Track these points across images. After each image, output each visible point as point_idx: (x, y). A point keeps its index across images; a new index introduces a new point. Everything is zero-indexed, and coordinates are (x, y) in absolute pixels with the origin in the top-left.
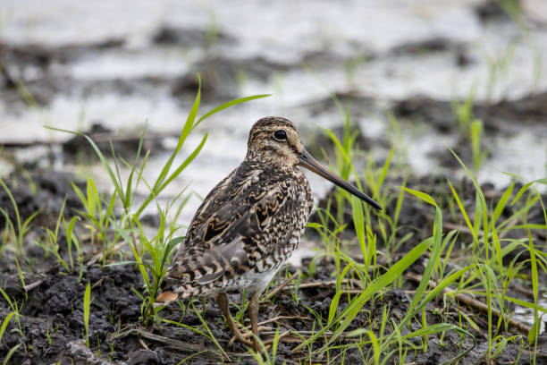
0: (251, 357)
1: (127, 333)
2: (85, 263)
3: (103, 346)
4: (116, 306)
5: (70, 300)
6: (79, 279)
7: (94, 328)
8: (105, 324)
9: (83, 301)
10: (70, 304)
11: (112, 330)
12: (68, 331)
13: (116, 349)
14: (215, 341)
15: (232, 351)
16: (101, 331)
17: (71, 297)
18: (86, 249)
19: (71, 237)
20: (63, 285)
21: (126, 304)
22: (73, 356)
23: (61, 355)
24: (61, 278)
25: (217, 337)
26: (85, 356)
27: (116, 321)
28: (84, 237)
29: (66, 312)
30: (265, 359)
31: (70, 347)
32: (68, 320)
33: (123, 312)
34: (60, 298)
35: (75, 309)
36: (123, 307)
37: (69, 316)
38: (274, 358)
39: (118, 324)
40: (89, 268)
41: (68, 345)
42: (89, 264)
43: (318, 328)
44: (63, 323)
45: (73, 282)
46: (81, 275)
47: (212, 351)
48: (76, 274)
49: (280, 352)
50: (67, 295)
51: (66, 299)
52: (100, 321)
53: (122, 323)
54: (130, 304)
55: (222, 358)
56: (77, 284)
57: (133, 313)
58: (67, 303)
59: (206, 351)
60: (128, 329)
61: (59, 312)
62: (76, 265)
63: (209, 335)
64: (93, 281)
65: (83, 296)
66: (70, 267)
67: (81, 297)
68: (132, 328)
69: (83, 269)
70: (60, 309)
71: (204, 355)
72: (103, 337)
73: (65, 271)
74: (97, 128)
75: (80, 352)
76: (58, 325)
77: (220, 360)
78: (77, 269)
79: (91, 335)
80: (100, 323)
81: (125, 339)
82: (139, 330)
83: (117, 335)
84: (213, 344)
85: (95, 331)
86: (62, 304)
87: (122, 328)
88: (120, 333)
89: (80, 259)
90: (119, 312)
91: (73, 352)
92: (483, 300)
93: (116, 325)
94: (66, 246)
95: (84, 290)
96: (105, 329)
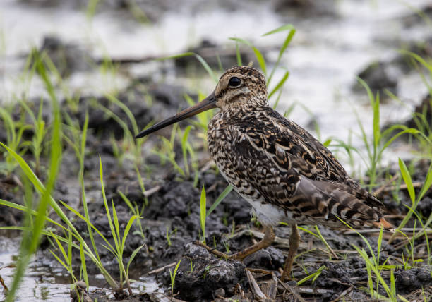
0: (358, 254)
1: (240, 234)
2: (199, 169)
3: (219, 246)
4: (229, 209)
5: (186, 204)
6: (195, 184)
7: (210, 230)
8: (220, 226)
9: (199, 205)
10: (186, 208)
11: (226, 231)
12: (186, 232)
13: (232, 249)
14: (323, 239)
15: (339, 249)
16: (217, 232)
17: (187, 202)
18: (200, 156)
19: (186, 146)
20: (180, 190)
21: (239, 206)
22: (191, 256)
23: (180, 255)
24: (178, 183)
25: (324, 236)
26: (202, 256)
27: (230, 223)
28: (197, 145)
29: (183, 215)
30: (370, 256)
31: (188, 248)
32: (186, 222)
33: (237, 214)
34: (177, 203)
35: (192, 211)
36: (236, 210)
37: (186, 219)
38: (379, 254)
39: (233, 226)
40: (204, 174)
41: (187, 246)
42: (204, 170)
43: (418, 225)
44: (181, 225)
45: (189, 188)
46: (196, 181)
47: (320, 248)
48: (191, 179)
49: (385, 249)
50: (184, 200)
51: (183, 203)
52: (214, 222)
53: (236, 224)
54: (242, 207)
55: (330, 256)
56: (192, 189)
57: (246, 215)
58: (184, 206)
59: (315, 249)
60: (241, 230)
61: (178, 215)
62: (191, 171)
63: (317, 234)
64: (207, 186)
65: (199, 200)
66: (186, 173)
67: (197, 202)
68: (246, 229)
69: (197, 175)
70: (178, 213)
71: (314, 253)
72: (218, 238)
73: (181, 177)
74: (206, 44)
75: (197, 252)
76: (176, 228)
77: (328, 257)
78: (192, 175)
79: (207, 236)
80: (215, 225)
81: (240, 240)
82: (252, 231)
83: (231, 236)
84: (320, 242)
85: (211, 233)
86: (179, 208)
87: (236, 229)
88: (234, 233)
89: (195, 166)
90: (232, 214)
91: (191, 252)
93: (231, 226)
94: (181, 153)
95: (200, 194)
96: (221, 230)
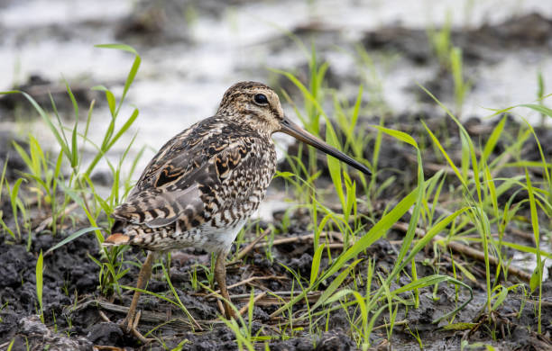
0: (223, 324)
1: (85, 305)
2: (33, 229)
3: (59, 320)
4: (70, 275)
5: (18, 272)
6: (28, 248)
7: (48, 302)
8: (61, 297)
9: (34, 273)
10: (19, 276)
11: (67, 303)
12: (19, 306)
13: (73, 323)
14: (184, 308)
15: (203, 319)
16: (57, 304)
17: (20, 268)
18: (34, 214)
19: (16, 202)
20: (11, 255)
21: (82, 272)
22: (27, 334)
23: (13, 334)
24: (8, 247)
25: (185, 304)
26: (40, 333)
27: (71, 292)
28: (29, 201)
29: (16, 285)
30: (240, 325)
31: (23, 324)
32: (19, 294)
33: (79, 281)
34: (8, 271)
35: (25, 281)
36: (79, 276)
37: (19, 289)
38: (251, 323)
39: (75, 296)
40: (38, 235)
41: (21, 322)
42: (38, 230)
43: (297, 287)
44: (13, 297)
45: (22, 252)
46: (30, 243)
47: (181, 319)
48: (24, 242)
49: (256, 317)
50: (16, 267)
51: (14, 271)
52: (53, 293)
53: (79, 294)
54: (86, 273)
55: (193, 327)
56: (26, 254)
57: (91, 282)
58: (16, 274)
59: (174, 320)
60: (86, 300)
61: (9, 286)
62: (23, 233)
63: (177, 302)
64: (45, 249)
65: (35, 267)
66: (17, 235)
67: (33, 269)
68: (90, 299)
69: (31, 237)
70: (9, 283)
71: (173, 325)
72: (59, 311)
73: (11, 240)
74: (35, 80)
75: (34, 328)
76: (8, 300)
77: (190, 329)
78: (24, 238)
79: (44, 309)
80: (54, 296)
81: (84, 312)
82: (99, 301)
83: (74, 308)
84: (181, 312)
85: (50, 305)
86: (11, 277)
87: (79, 299)
88: (78, 304)
89: (27, 225)
90: (74, 282)
91: (27, 329)
92: (477, 246)
93: (73, 297)
94: (11, 212)
95: (36, 260)
96: (61, 302)
